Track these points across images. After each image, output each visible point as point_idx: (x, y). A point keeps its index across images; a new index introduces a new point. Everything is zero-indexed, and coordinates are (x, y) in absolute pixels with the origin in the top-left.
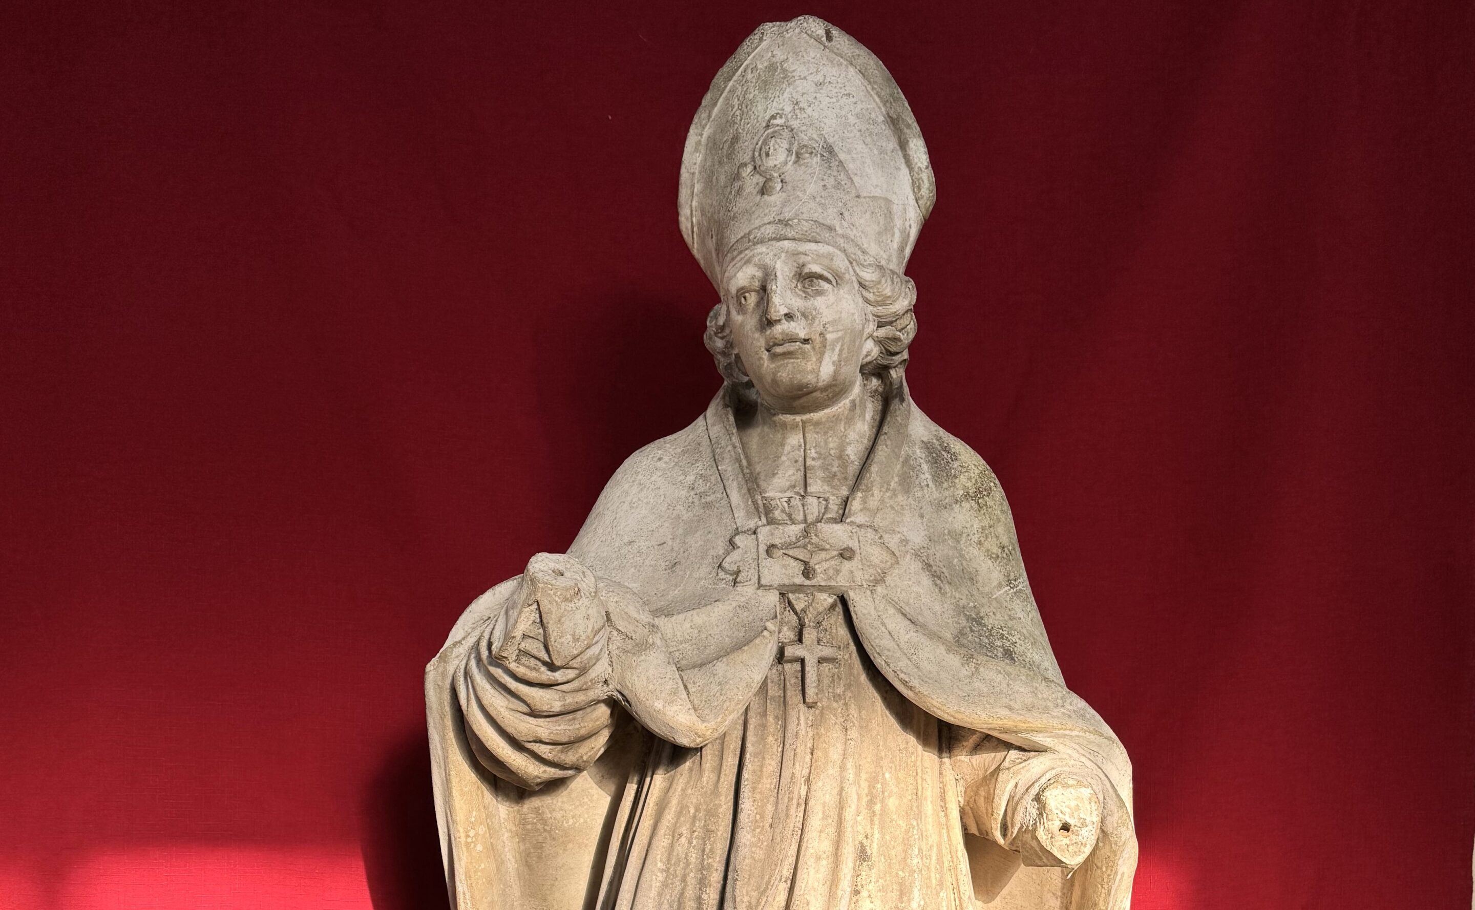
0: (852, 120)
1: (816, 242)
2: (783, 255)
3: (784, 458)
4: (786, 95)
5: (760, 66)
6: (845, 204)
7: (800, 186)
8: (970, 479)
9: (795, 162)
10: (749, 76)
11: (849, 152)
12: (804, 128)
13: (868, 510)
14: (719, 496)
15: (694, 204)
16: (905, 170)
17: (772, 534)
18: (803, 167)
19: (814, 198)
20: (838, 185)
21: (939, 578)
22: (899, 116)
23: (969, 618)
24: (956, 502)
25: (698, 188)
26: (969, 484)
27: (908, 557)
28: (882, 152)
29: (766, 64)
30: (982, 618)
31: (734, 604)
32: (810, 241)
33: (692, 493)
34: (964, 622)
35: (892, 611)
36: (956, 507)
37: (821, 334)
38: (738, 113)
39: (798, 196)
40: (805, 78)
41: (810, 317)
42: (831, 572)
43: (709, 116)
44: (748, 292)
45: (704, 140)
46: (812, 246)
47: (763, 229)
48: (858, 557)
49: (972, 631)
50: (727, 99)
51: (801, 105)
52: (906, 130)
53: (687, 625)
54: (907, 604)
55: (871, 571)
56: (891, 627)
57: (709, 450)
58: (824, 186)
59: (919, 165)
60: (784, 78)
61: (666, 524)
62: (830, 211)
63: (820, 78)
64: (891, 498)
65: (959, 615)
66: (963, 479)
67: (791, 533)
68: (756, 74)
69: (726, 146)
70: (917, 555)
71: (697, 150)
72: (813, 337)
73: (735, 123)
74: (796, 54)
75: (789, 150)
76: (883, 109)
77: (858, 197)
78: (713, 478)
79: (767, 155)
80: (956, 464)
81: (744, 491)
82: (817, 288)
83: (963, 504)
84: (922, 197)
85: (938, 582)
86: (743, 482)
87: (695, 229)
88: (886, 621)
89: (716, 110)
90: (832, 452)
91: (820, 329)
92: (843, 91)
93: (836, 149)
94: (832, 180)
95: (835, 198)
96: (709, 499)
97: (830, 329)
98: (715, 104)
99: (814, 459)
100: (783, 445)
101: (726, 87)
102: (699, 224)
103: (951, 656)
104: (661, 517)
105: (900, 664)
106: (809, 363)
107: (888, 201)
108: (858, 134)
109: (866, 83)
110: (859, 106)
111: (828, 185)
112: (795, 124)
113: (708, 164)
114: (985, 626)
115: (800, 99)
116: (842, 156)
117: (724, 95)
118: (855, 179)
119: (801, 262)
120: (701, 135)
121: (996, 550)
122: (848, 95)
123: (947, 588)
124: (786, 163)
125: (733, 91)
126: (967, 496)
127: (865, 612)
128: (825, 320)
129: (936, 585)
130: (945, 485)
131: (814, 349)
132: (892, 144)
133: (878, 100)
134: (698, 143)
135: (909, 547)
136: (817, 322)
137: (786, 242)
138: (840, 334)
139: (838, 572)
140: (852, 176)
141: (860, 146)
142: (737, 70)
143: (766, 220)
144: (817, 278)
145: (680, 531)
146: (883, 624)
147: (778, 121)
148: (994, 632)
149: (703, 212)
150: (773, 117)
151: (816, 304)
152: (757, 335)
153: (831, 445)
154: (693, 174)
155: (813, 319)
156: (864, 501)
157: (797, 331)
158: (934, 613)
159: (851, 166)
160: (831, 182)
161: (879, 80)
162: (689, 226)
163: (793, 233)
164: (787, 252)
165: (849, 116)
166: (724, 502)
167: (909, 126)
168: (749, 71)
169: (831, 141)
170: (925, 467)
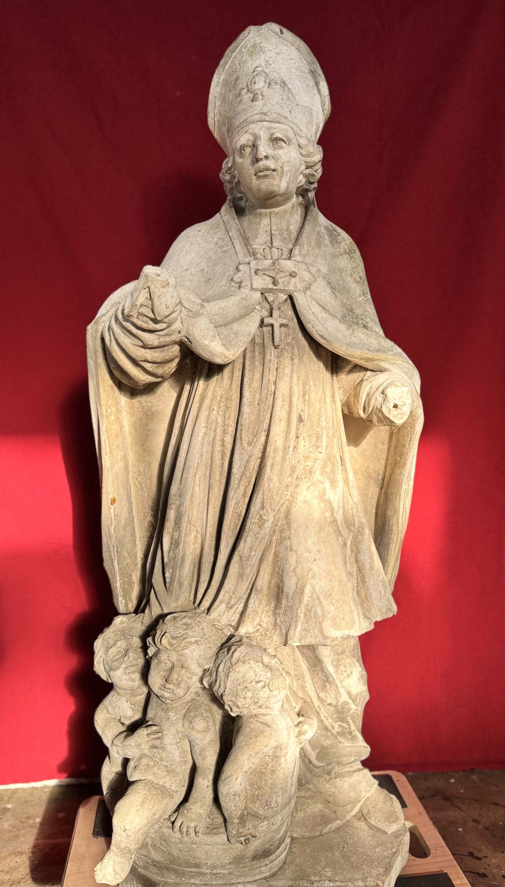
0: (294, 70)
1: (280, 123)
2: (264, 128)
3: (261, 230)
4: (262, 58)
5: (248, 45)
6: (292, 108)
7: (271, 98)
8: (346, 244)
9: (268, 87)
10: (244, 50)
11: (293, 84)
12: (272, 72)
13: (302, 254)
14: (230, 247)
15: (216, 111)
16: (318, 96)
17: (257, 264)
18: (272, 89)
19: (278, 103)
20: (288, 99)
21: (334, 289)
22: (315, 70)
23: (347, 309)
24: (341, 254)
25: (218, 103)
26: (346, 247)
27: (321, 278)
28: (308, 86)
29: (251, 44)
30: (353, 310)
31: (240, 297)
32: (276, 122)
33: (217, 246)
34: (345, 311)
35: (314, 303)
36: (341, 257)
37: (281, 167)
38: (238, 67)
39: (270, 102)
40: (271, 50)
41: (276, 159)
42: (286, 283)
43: (224, 69)
44: (246, 146)
45: (221, 80)
46: (278, 125)
47: (253, 117)
48: (298, 277)
49: (349, 315)
50: (233, 61)
51: (270, 62)
52: (318, 77)
53: (217, 307)
54: (321, 300)
55: (305, 283)
56: (313, 310)
57: (223, 227)
59: (324, 94)
60: (261, 50)
61: (204, 261)
62: (285, 109)
63: (278, 51)
64: (312, 250)
65: (343, 307)
66: (343, 244)
67: (267, 264)
68: (247, 49)
69: (233, 82)
70: (324, 277)
71: (217, 86)
72: (278, 168)
73: (237, 71)
74: (266, 39)
75: (265, 82)
76: (308, 67)
77: (298, 105)
78: (226, 239)
79: (255, 83)
80: (340, 237)
81: (243, 244)
82: (280, 145)
83: (344, 256)
84: (325, 109)
85: (334, 291)
86: (242, 240)
87: (216, 123)
88: (311, 307)
89: (227, 67)
90: (284, 228)
91: (281, 164)
92: (289, 57)
93: (287, 83)
94: (285, 96)
95: (287, 104)
96: (225, 249)
97: (286, 165)
98: (227, 64)
99: (275, 231)
100: (260, 224)
101: (231, 56)
102: (218, 120)
103: (341, 325)
104: (201, 257)
105: (319, 327)
106: (276, 181)
107: (311, 109)
108: (297, 77)
109: (299, 54)
110: (297, 64)
111: (283, 98)
112: (267, 70)
113: (224, 91)
114: (354, 313)
115: (269, 60)
116: (290, 86)
117: (231, 59)
118: (296, 97)
119: (272, 132)
120: (220, 78)
121: (358, 279)
122: (292, 59)
123: (338, 294)
124: (264, 87)
125: (235, 57)
126: (345, 252)
127: (301, 303)
128: (283, 160)
129: (333, 292)
130: (336, 246)
131: (278, 174)
132: (312, 83)
133: (305, 62)
134: (218, 82)
135: (321, 274)
136: (279, 161)
137: (265, 123)
138: (290, 168)
139: (289, 283)
140: (294, 95)
141: (298, 83)
142: (237, 48)
143: (255, 113)
144: (280, 140)
145: (211, 264)
146: (310, 309)
147: (259, 69)
148: (359, 316)
149: (220, 115)
150: (257, 67)
151: (279, 153)
152: (250, 167)
153: (283, 225)
154: (216, 97)
155: (278, 160)
156: (300, 250)
157: (270, 165)
158: (332, 306)
159: (294, 91)
160: (285, 97)
161: (306, 53)
162: (213, 122)
163: (268, 118)
164: (266, 127)
165: (292, 68)
166: (233, 250)
167: (320, 75)
168: (243, 48)
169: (284, 79)
170: (326, 237)
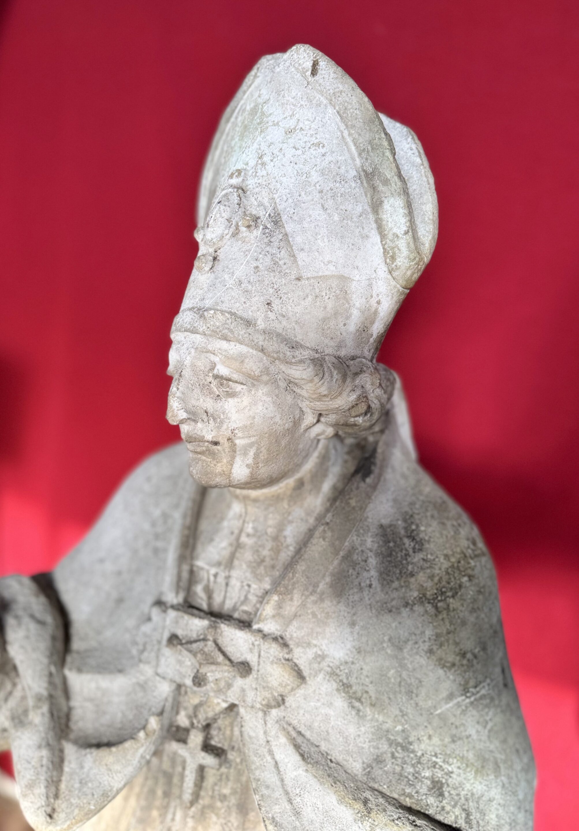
0: (315, 177)
1: (228, 340)
3: (225, 523)
4: (256, 145)
6: (277, 291)
7: (230, 266)
8: (431, 577)
9: (233, 237)
11: (300, 220)
12: (257, 189)
13: (283, 617)
16: (376, 238)
17: (178, 622)
18: (240, 242)
19: (240, 283)
20: (275, 265)
21: (359, 700)
22: (375, 169)
23: (391, 743)
24: (406, 605)
26: (429, 584)
27: (321, 676)
29: (252, 106)
30: (411, 743)
32: (220, 339)
34: (384, 747)
36: (405, 612)
37: (229, 439)
38: (223, 161)
39: (224, 280)
40: (278, 124)
41: (219, 420)
42: (222, 684)
46: (224, 345)
47: (185, 315)
48: (254, 674)
49: (393, 756)
50: (224, 142)
51: (265, 159)
52: (381, 188)
54: (310, 728)
56: (278, 757)
58: (257, 267)
59: (395, 230)
60: (260, 124)
62: (254, 299)
63: (291, 123)
64: (315, 602)
65: (380, 738)
66: (421, 577)
67: (195, 628)
68: (243, 116)
70: (333, 674)
72: (222, 441)
74: (279, 92)
76: (358, 162)
77: (299, 278)
80: (417, 558)
82: (228, 389)
83: (416, 608)
85: (357, 704)
88: (275, 749)
91: (229, 434)
92: (314, 140)
93: (284, 218)
94: (268, 259)
95: (266, 282)
97: (240, 434)
99: (248, 535)
103: (343, 807)
105: (277, 809)
106: (219, 465)
107: (344, 279)
108: (318, 195)
109: (343, 127)
110: (328, 158)
111: (261, 266)
114: (413, 752)
115: (266, 150)
116: (290, 228)
118: (300, 256)
119: (211, 360)
121: (451, 658)
122: (319, 144)
123: (368, 711)
124: (223, 237)
125: (227, 135)
126: (423, 599)
127: (252, 734)
128: (233, 425)
129: (353, 707)
130: (396, 584)
131: (223, 451)
133: (353, 148)
135: (324, 664)
136: (225, 426)
137: (198, 336)
138: (253, 439)
139: (229, 686)
140: (296, 252)
141: (317, 213)
143: (190, 304)
144: (227, 380)
146: (271, 752)
147: (235, 181)
148: (424, 760)
151: (226, 407)
155: (222, 422)
156: (279, 606)
157: (204, 433)
158: (346, 738)
159: (298, 240)
161: (359, 124)
163: (204, 327)
164: (197, 348)
165: (313, 173)
167: (386, 182)
168: (241, 112)
169: (281, 207)
170: (373, 561)
